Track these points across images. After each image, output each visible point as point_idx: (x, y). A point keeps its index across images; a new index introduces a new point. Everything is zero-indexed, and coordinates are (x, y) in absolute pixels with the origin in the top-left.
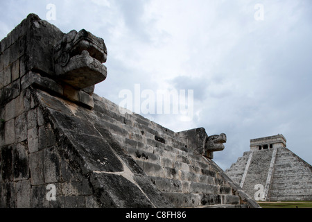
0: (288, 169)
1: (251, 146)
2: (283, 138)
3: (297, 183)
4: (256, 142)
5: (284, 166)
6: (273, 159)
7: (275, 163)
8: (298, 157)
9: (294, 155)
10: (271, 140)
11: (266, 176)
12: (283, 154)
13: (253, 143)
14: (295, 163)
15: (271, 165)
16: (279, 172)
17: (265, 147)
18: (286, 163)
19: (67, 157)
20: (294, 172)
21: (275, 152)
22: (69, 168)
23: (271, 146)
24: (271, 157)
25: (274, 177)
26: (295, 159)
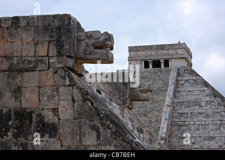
0: (197, 109)
1: (131, 59)
2: (188, 50)
3: (212, 138)
4: (140, 53)
5: (189, 104)
6: (171, 88)
7: (175, 96)
8: (213, 89)
9: (206, 84)
10: (165, 52)
11: (158, 121)
12: (187, 81)
13: (133, 54)
14: (208, 99)
15: (168, 100)
16: (182, 114)
17: (157, 64)
18: (193, 98)
19: (109, 128)
20: (207, 116)
21: (173, 74)
22: (111, 136)
23: (167, 63)
24: (166, 84)
25: (172, 124)
26: (208, 92)
